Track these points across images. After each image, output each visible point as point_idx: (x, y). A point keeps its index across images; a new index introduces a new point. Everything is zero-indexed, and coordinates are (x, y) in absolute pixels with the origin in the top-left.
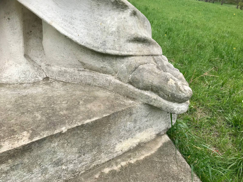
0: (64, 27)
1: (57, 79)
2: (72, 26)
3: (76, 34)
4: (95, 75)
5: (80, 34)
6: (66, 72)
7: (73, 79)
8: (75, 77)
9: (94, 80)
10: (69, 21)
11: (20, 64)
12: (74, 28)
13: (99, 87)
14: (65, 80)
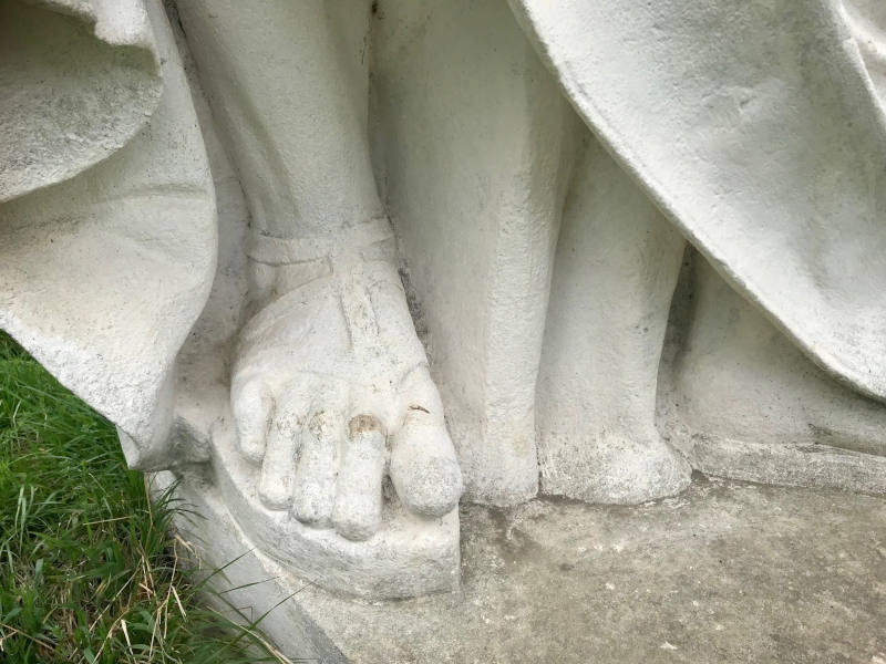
0: (839, 354)
1: (730, 475)
2: (854, 349)
3: (863, 368)
4: (861, 463)
5: (875, 369)
6: (766, 456)
7: (785, 473)
8: (793, 469)
9: (858, 476)
10: (847, 337)
11: (646, 443)
12: (858, 352)
13: (872, 495)
14: (759, 479)
